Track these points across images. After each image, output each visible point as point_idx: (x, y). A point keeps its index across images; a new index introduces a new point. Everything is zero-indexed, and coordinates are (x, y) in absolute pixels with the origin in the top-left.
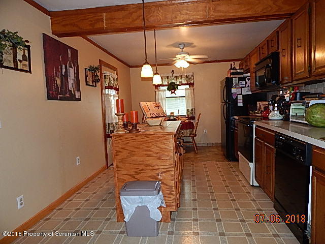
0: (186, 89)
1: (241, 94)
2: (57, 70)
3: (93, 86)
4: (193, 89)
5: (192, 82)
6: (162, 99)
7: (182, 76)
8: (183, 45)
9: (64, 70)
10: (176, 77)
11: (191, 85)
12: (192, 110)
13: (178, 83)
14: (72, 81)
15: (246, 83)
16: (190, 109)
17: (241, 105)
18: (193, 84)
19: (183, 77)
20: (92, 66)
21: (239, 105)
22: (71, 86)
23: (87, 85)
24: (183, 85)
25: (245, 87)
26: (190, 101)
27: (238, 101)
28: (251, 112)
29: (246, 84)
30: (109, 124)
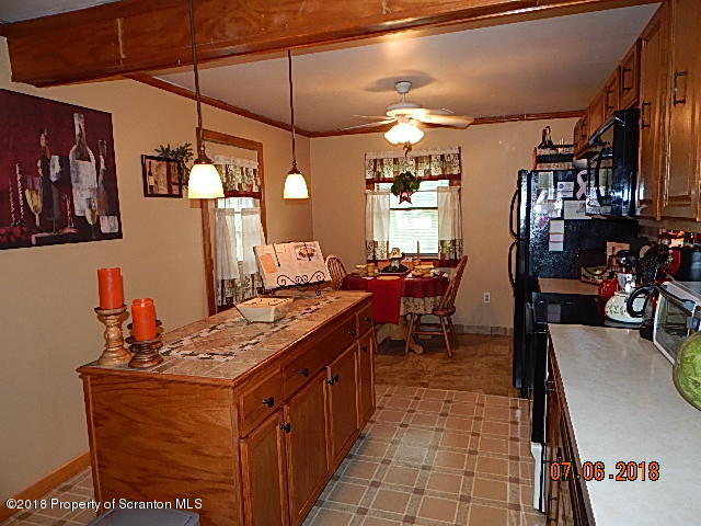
0: (438, 190)
1: (561, 218)
2: (28, 171)
3: (170, 195)
4: (459, 190)
5: (455, 172)
6: (380, 214)
7: (430, 157)
8: (407, 85)
9: (55, 169)
10: (417, 158)
11: (455, 179)
12: (454, 242)
13: (421, 173)
14: (87, 194)
15: (577, 187)
16: (448, 238)
17: (560, 248)
18: (459, 177)
19: (433, 158)
20: (166, 147)
21: (552, 248)
22: (85, 205)
23: (146, 195)
24: (432, 178)
25: (574, 198)
26: (449, 221)
27: (552, 238)
28: (583, 271)
29: (575, 192)
30: (223, 281)
